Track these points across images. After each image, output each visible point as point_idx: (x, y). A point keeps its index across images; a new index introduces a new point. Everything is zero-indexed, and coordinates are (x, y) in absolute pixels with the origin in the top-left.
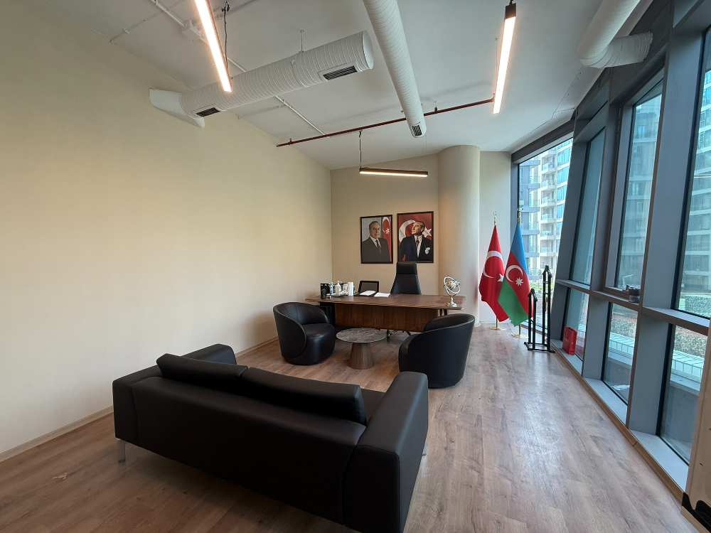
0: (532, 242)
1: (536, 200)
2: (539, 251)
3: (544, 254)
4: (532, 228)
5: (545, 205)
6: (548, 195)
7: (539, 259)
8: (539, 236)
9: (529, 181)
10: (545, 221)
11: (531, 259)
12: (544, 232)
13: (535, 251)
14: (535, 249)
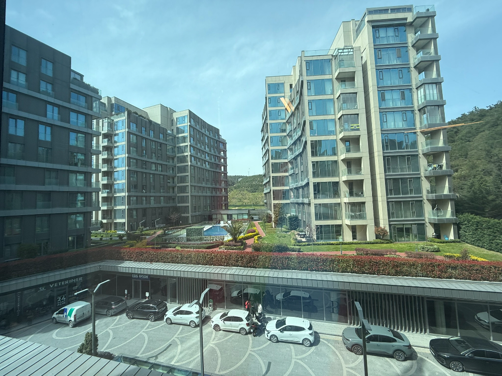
0: (94, 198)
1: (97, 165)
2: (101, 206)
3: (105, 208)
4: (94, 186)
5: (105, 169)
6: (107, 163)
7: (100, 213)
8: (100, 193)
9: (92, 147)
10: (105, 182)
11: (94, 212)
12: (104, 191)
13: (97, 206)
14: (97, 203)
